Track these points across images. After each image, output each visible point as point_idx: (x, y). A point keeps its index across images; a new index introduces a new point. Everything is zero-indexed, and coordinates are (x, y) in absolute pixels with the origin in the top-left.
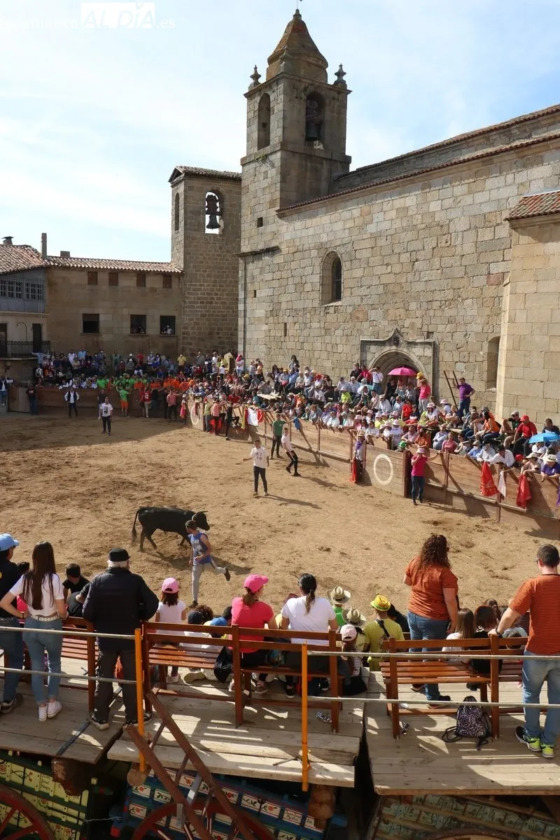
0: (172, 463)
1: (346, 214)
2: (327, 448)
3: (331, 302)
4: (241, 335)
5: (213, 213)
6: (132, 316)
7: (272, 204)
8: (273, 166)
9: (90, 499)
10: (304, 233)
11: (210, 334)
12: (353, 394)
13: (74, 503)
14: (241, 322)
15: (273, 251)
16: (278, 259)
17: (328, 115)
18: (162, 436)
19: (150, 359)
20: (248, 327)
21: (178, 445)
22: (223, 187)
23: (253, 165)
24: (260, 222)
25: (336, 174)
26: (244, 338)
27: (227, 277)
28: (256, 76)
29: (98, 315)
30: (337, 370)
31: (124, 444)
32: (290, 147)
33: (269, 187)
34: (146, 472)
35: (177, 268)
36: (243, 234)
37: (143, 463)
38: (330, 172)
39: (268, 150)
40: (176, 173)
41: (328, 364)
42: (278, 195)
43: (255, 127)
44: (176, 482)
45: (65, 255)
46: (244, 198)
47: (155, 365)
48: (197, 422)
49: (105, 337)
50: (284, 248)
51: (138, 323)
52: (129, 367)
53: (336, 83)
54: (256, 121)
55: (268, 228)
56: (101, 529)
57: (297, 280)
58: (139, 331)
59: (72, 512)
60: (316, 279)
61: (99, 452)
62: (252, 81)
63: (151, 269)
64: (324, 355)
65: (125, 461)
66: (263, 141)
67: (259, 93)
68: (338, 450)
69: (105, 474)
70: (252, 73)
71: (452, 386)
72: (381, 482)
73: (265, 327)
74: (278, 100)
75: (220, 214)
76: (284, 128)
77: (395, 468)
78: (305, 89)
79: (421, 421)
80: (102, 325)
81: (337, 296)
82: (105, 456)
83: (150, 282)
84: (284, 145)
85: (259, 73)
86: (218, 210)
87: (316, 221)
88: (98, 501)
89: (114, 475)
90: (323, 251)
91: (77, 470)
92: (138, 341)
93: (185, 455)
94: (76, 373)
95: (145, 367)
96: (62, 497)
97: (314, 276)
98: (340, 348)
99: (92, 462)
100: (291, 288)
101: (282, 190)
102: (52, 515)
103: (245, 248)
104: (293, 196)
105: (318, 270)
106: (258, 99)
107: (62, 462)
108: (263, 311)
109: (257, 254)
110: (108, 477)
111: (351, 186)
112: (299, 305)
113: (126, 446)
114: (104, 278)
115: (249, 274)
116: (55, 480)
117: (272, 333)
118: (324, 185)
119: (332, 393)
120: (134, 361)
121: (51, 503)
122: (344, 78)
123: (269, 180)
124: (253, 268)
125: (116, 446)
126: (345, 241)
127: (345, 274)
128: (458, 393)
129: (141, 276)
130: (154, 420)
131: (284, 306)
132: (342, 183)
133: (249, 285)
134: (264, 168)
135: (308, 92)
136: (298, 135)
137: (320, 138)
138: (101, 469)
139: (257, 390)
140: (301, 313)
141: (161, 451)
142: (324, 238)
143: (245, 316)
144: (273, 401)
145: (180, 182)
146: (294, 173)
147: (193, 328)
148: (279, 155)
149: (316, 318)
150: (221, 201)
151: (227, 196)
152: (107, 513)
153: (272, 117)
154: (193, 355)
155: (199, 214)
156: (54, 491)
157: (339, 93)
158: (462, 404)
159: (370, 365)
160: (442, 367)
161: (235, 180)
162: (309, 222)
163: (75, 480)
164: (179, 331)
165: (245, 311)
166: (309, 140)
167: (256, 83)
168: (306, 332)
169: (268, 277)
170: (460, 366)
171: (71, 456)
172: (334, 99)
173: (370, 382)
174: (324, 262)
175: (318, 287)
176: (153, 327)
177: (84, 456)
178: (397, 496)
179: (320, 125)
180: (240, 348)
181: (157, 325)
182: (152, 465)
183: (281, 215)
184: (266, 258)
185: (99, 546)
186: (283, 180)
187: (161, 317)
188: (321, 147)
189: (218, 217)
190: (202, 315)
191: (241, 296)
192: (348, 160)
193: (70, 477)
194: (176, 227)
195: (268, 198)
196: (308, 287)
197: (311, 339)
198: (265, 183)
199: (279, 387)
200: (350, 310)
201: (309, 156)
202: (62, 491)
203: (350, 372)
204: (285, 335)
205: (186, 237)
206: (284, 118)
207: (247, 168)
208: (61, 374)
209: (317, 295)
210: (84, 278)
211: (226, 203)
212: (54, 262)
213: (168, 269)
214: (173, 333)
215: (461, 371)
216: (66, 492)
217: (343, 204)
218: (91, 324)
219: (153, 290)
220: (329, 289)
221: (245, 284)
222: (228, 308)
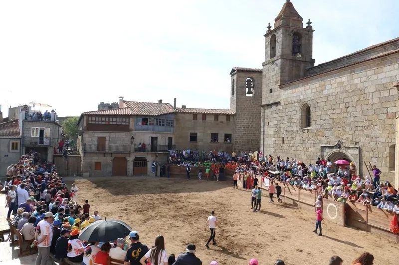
0: (227, 203)
1: (313, 86)
2: (303, 199)
3: (306, 127)
4: (262, 143)
5: (249, 87)
6: (212, 134)
7: (277, 82)
8: (277, 65)
9: (187, 218)
10: (292, 95)
11: (248, 142)
12: (317, 172)
13: (180, 219)
14: (262, 137)
15: (277, 104)
16: (280, 107)
17: (303, 41)
18: (223, 190)
19: (219, 154)
20: (265, 139)
21: (230, 194)
22: (254, 75)
23: (268, 66)
24: (271, 91)
25: (307, 68)
26: (264, 144)
27: (256, 116)
28: (269, 27)
29: (197, 133)
30: (309, 160)
31: (205, 192)
32: (285, 57)
33: (275, 75)
34: (214, 206)
35: (232, 112)
36: (263, 96)
37: (213, 203)
38: (305, 67)
39: (275, 59)
40: (233, 70)
41: (304, 157)
42: (279, 78)
43: (269, 49)
44: (228, 212)
45: (184, 107)
46: (263, 80)
47: (221, 156)
48: (240, 184)
49: (200, 143)
50: (282, 102)
51: (214, 137)
52: (209, 157)
53: (307, 27)
54: (269, 46)
55: (275, 93)
56: (191, 233)
57: (289, 117)
58: (215, 140)
59: (180, 223)
60: (298, 116)
61: (194, 196)
62: (268, 29)
63: (221, 112)
64: (302, 153)
65: (205, 201)
66: (273, 55)
67: (271, 35)
68: (309, 200)
69: (196, 207)
70: (268, 26)
71: (369, 169)
72: (331, 217)
73: (273, 139)
74: (279, 37)
75: (253, 87)
76: (282, 48)
77: (338, 211)
78: (292, 31)
79: (352, 187)
80: (198, 138)
81: (308, 124)
82: (197, 198)
83: (220, 119)
84: (282, 57)
85: (271, 25)
86: (252, 86)
87: (297, 90)
88: (191, 219)
89: (200, 207)
90: (301, 103)
91: (183, 204)
92: (214, 145)
93: (233, 199)
94: (186, 159)
95: (217, 157)
96: (176, 216)
97: (297, 116)
98: (310, 150)
99: (190, 200)
100: (286, 121)
101: (281, 76)
102: (171, 224)
103: (264, 103)
104: (287, 78)
105: (299, 112)
106: (270, 37)
107: (177, 200)
108: (273, 132)
109: (269, 105)
110: (197, 208)
111: (315, 73)
112: (290, 129)
113: (206, 194)
114: (200, 117)
115: (266, 115)
116: (173, 208)
117: (277, 142)
118: (302, 73)
119: (306, 172)
120: (212, 154)
121: (170, 219)
122: (311, 25)
123: (275, 72)
124: (268, 111)
125: (202, 194)
126: (312, 99)
127: (312, 114)
128: (373, 173)
129: (217, 116)
130: (221, 182)
131: (282, 129)
132: (311, 72)
133: (266, 120)
134: (273, 66)
135: (293, 32)
136: (289, 51)
137: (299, 52)
138: (194, 204)
139: (269, 169)
140: (291, 133)
141: (222, 197)
142: (302, 97)
143: (264, 134)
144: (276, 175)
145: (235, 74)
146: (287, 68)
147: (240, 140)
148: (280, 60)
149: (298, 135)
150: (253, 82)
151: (256, 80)
152: (195, 225)
153: (277, 44)
154: (240, 152)
155: (243, 87)
156: (172, 213)
157: (308, 31)
158: (375, 179)
159: (326, 158)
160: (364, 160)
161: (260, 72)
162: (294, 90)
163: (181, 208)
164: (233, 141)
165: (264, 132)
166: (294, 53)
167: (270, 30)
168: (293, 142)
169: (275, 116)
170: (374, 159)
171: (181, 197)
172: (306, 34)
173: (325, 166)
174: (302, 108)
175: (299, 120)
176: (221, 139)
177: (187, 197)
178: (340, 225)
179: (299, 46)
180: (262, 149)
181: (223, 138)
182: (217, 203)
183: (281, 87)
184: (274, 107)
185: (190, 240)
186: (282, 71)
187: (225, 134)
188: (300, 56)
189: (252, 89)
190: (244, 134)
191: (262, 124)
192: (314, 61)
193: (180, 207)
194: (233, 94)
195: (275, 80)
196: (294, 121)
197: (296, 145)
198: (273, 74)
199: (279, 168)
200: (315, 131)
201: (294, 61)
202: (176, 213)
203: (316, 161)
204: (283, 143)
205: (237, 98)
206: (282, 44)
207: (265, 67)
208: (179, 160)
209: (299, 124)
210: (191, 117)
211: (256, 83)
212: (179, 110)
213: (228, 113)
214: (231, 142)
215: (374, 162)
216: (177, 214)
217: (310, 82)
218: (194, 138)
219: (222, 122)
220: (304, 121)
221: (264, 119)
222: (256, 130)
